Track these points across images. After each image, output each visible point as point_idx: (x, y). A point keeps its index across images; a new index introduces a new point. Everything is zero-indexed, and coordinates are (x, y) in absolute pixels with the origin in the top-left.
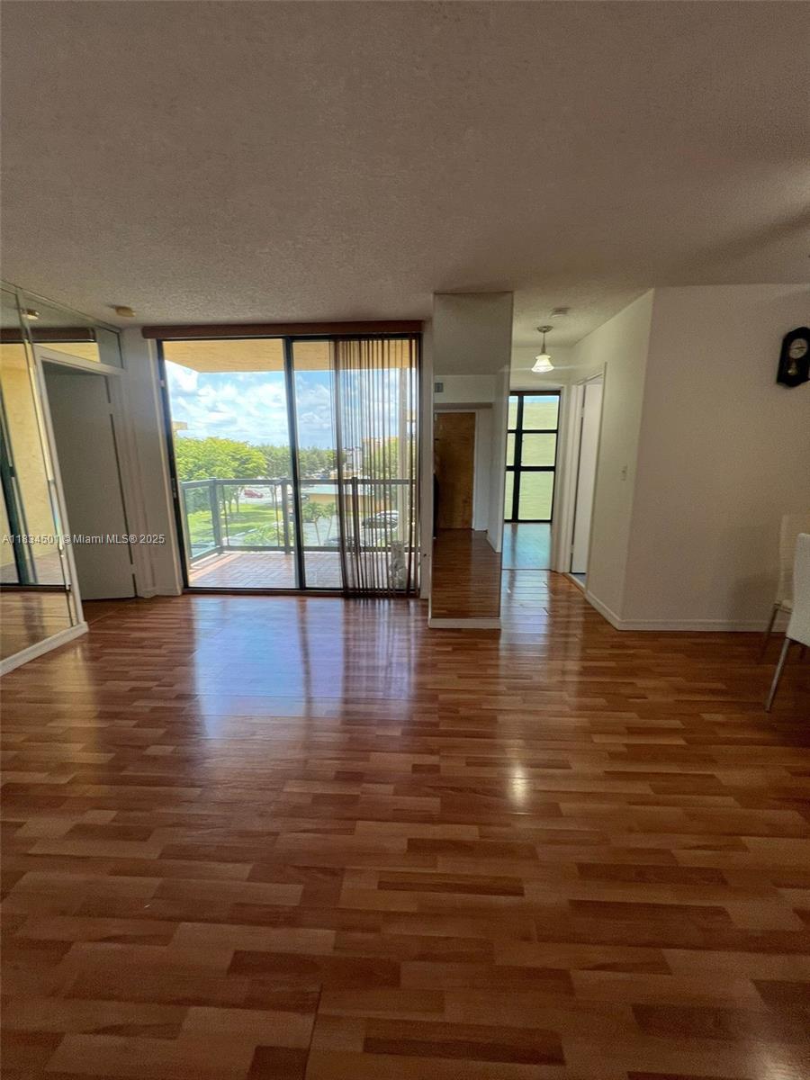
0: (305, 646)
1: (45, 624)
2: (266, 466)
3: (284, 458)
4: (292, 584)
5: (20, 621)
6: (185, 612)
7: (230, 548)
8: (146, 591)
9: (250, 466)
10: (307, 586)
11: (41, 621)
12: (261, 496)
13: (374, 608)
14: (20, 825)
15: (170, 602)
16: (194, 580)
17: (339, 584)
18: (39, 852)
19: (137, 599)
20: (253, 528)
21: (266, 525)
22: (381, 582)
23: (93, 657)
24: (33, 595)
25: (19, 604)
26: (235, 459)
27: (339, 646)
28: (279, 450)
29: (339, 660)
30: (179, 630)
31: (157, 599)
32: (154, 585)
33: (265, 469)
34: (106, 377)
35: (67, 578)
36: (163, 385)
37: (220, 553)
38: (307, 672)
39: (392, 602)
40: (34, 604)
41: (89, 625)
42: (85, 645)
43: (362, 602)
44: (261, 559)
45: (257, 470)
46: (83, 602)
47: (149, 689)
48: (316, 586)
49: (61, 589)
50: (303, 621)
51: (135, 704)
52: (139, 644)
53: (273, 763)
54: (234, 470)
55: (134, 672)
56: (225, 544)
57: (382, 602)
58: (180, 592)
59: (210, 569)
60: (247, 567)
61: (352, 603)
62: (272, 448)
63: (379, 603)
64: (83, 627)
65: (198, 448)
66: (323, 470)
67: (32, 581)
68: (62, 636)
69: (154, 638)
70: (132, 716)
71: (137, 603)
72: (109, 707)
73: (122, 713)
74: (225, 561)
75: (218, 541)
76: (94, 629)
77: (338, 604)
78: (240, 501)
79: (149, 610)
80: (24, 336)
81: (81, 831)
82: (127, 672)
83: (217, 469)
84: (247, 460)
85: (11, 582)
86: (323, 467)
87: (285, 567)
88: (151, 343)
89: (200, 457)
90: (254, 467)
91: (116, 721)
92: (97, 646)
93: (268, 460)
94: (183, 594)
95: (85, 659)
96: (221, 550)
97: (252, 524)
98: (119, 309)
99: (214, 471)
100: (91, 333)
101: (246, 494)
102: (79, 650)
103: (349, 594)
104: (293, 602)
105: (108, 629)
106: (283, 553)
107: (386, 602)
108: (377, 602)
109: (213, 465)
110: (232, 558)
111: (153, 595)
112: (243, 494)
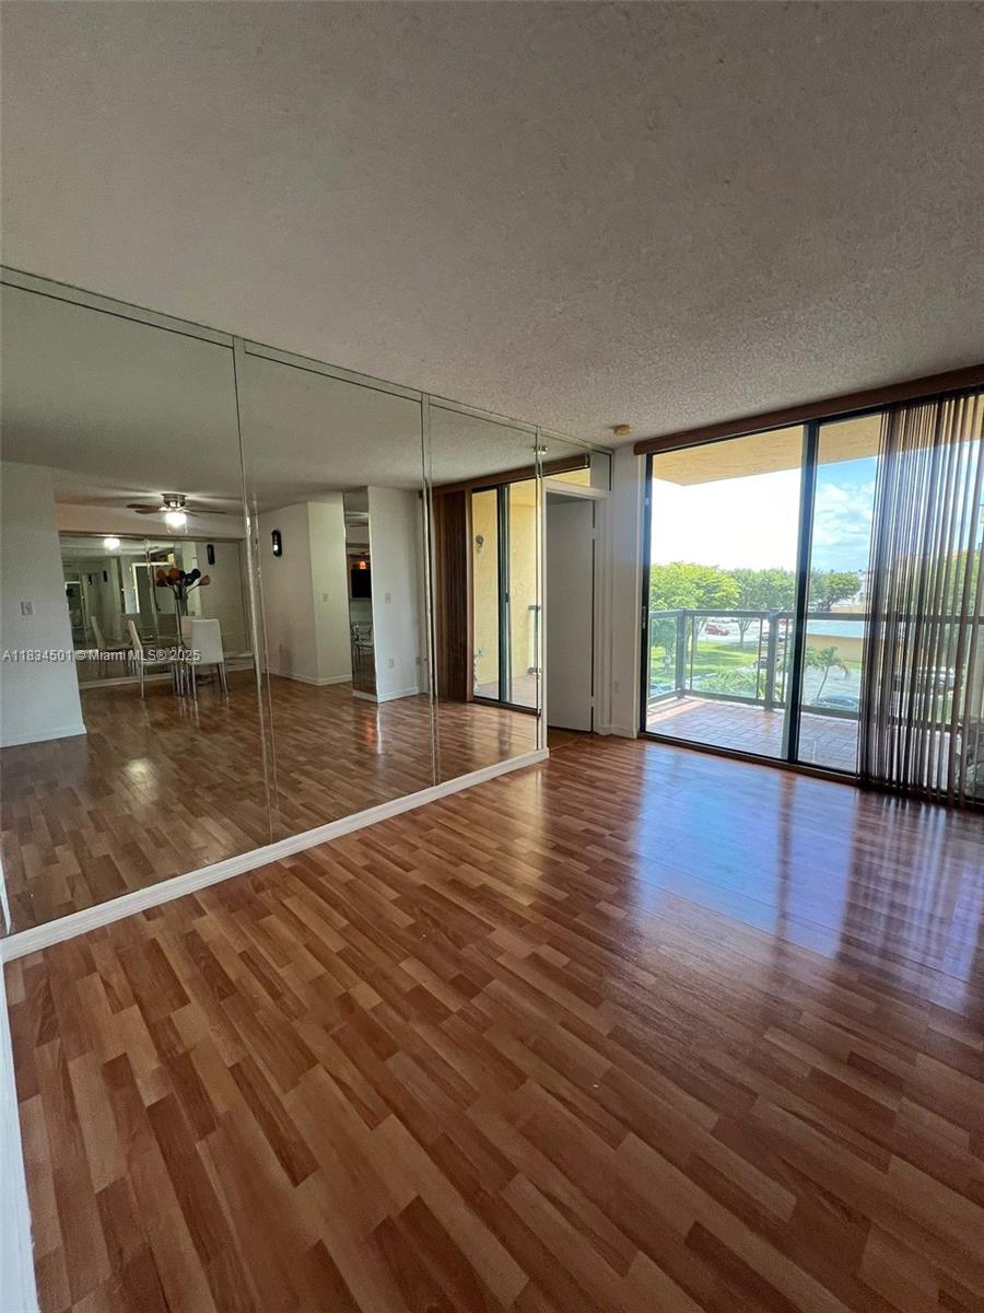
0: (785, 840)
1: (512, 741)
2: (737, 596)
3: (764, 585)
4: (777, 751)
5: (495, 734)
6: (638, 759)
7: (692, 692)
8: (602, 727)
9: (717, 595)
10: (799, 759)
11: (509, 737)
12: (726, 634)
13: (916, 817)
14: (492, 929)
15: (624, 744)
16: (652, 723)
17: (853, 766)
18: (502, 963)
19: (592, 734)
20: (713, 671)
21: (730, 670)
22: (935, 780)
23: (551, 785)
24: (508, 713)
25: (496, 719)
26: (699, 587)
27: (843, 856)
28: (758, 575)
29: (844, 877)
30: (634, 779)
31: (611, 738)
32: (610, 722)
33: (735, 599)
34: (594, 501)
35: (540, 703)
36: (647, 503)
37: (679, 698)
38: (785, 876)
39: (955, 815)
40: (507, 721)
41: (550, 752)
42: (545, 771)
43: (893, 801)
44: (729, 712)
45: (726, 600)
46: (548, 727)
47: (603, 836)
48: (813, 762)
49: (534, 713)
50: (787, 805)
51: (589, 848)
52: (591, 782)
53: (749, 990)
54: (698, 601)
55: (588, 812)
56: (687, 687)
57: (933, 810)
58: (635, 736)
59: (668, 714)
60: (712, 719)
61: (873, 798)
62: (749, 572)
63: (928, 812)
64: (545, 753)
65: (659, 575)
66: (820, 601)
67: (508, 700)
68: (528, 758)
69: (607, 780)
70: (588, 861)
71: (592, 738)
72: (561, 840)
73: (577, 853)
74: (686, 708)
75: (680, 683)
76: (555, 756)
77: (851, 795)
78: (700, 638)
79: (605, 749)
80: (537, 471)
81: (536, 961)
82: (582, 810)
83: (678, 598)
84: (715, 588)
85: (492, 697)
86: (822, 598)
87: (764, 727)
88: (642, 458)
89: (660, 585)
90: (721, 598)
91: (571, 860)
92: (557, 775)
93: (740, 587)
94: (639, 738)
95: (543, 784)
96: (682, 693)
97: (713, 667)
98: (617, 428)
99: (674, 601)
100: (587, 460)
101: (706, 630)
102: (540, 774)
103: (868, 783)
104: (776, 776)
105: (564, 759)
106: (762, 708)
107: (943, 812)
108: (923, 808)
109: (674, 594)
110: (694, 705)
111: (608, 733)
112: (703, 630)
